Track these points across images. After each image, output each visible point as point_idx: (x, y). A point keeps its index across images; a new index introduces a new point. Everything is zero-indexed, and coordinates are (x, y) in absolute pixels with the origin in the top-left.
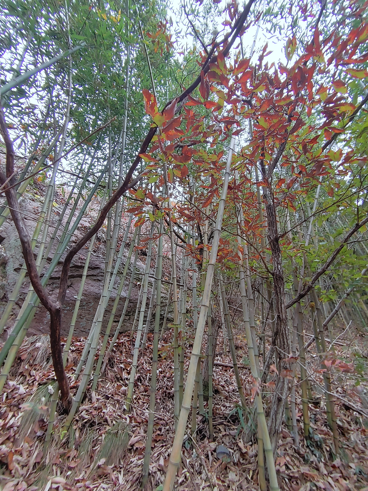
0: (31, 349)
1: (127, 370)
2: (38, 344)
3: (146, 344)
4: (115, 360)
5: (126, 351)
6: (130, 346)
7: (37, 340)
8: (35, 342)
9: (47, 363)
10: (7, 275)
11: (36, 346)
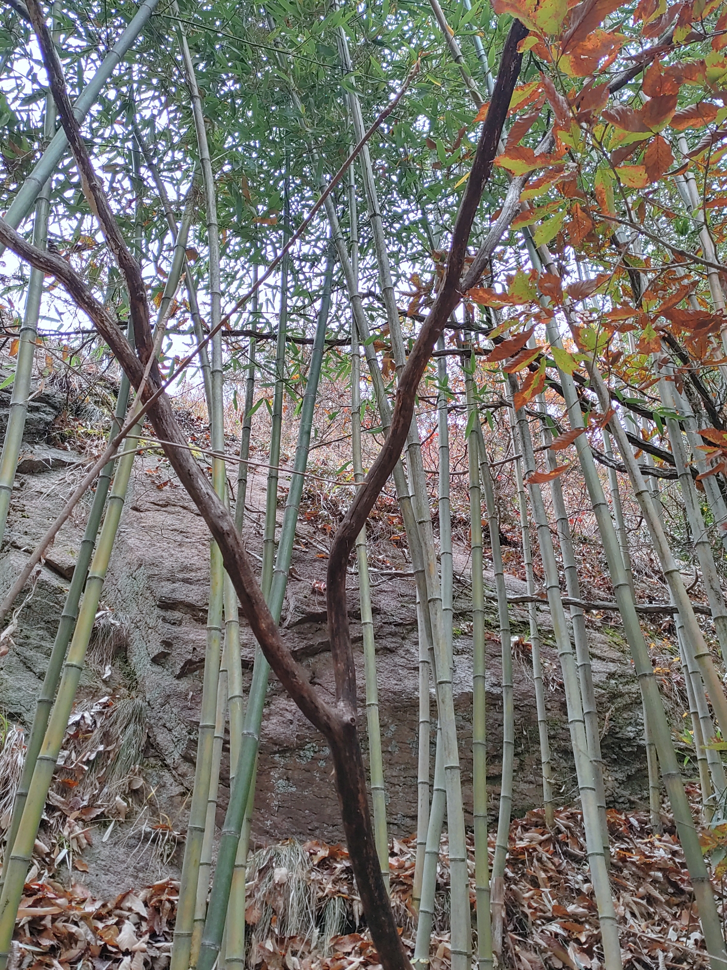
0: (264, 890)
1: (577, 941)
2: (280, 873)
3: (612, 850)
4: (528, 911)
5: (550, 879)
6: (556, 860)
7: (271, 859)
8: (268, 867)
9: (322, 931)
10: (140, 680)
11: (277, 878)
